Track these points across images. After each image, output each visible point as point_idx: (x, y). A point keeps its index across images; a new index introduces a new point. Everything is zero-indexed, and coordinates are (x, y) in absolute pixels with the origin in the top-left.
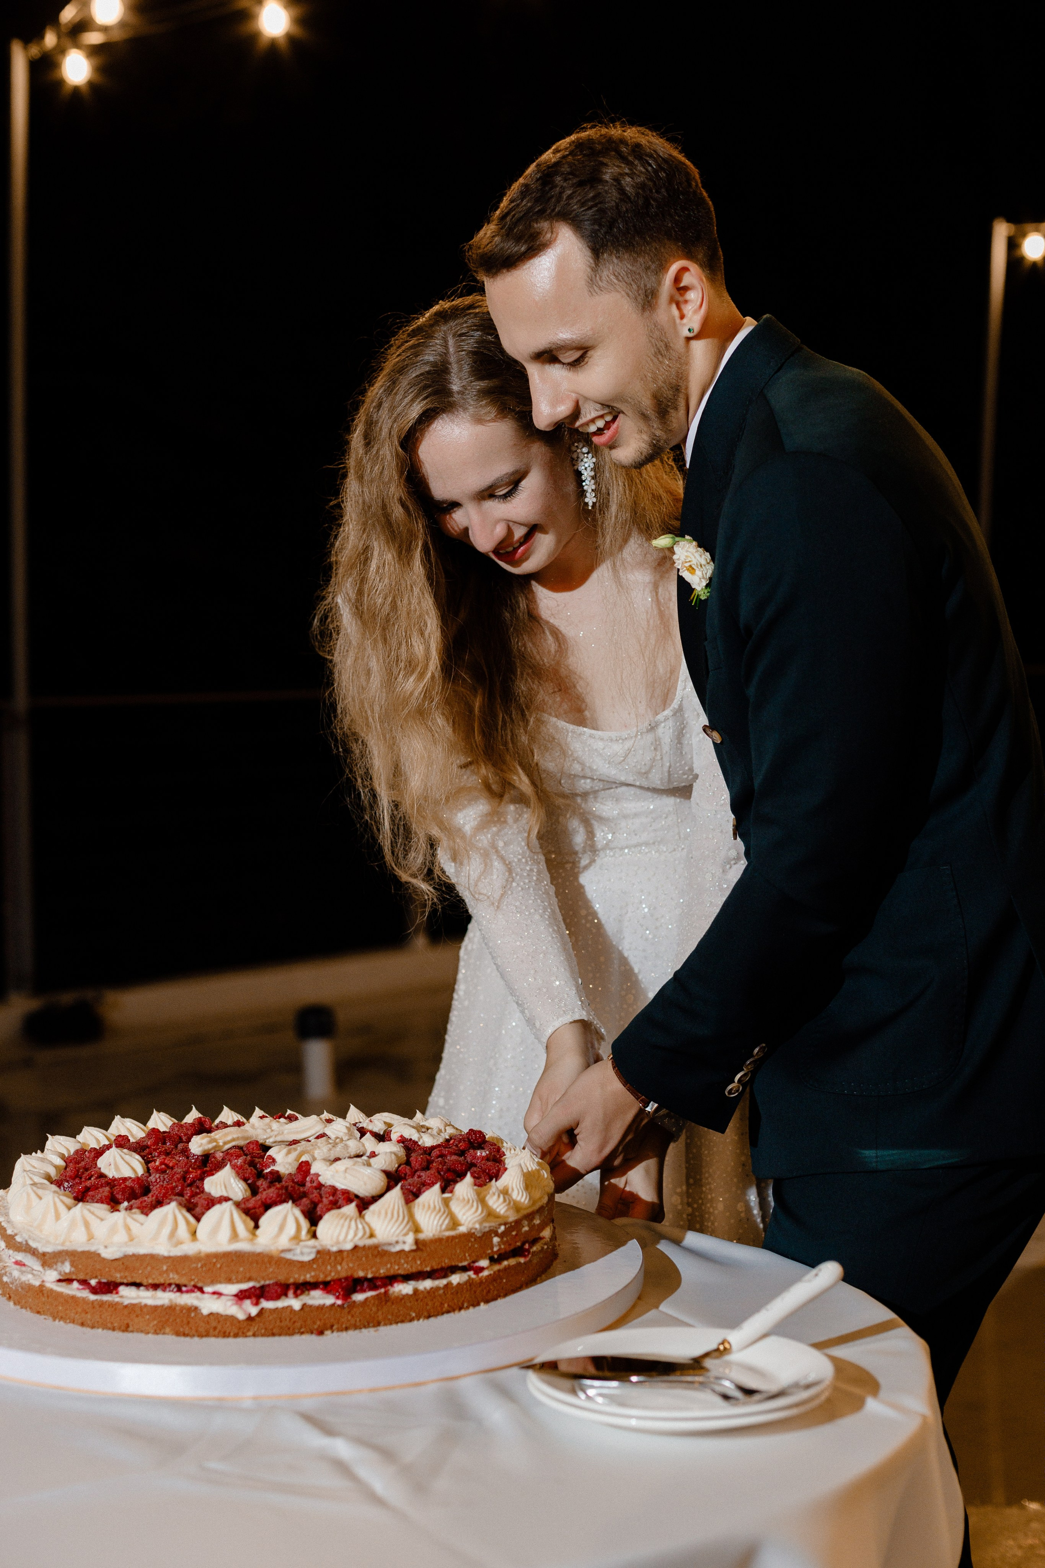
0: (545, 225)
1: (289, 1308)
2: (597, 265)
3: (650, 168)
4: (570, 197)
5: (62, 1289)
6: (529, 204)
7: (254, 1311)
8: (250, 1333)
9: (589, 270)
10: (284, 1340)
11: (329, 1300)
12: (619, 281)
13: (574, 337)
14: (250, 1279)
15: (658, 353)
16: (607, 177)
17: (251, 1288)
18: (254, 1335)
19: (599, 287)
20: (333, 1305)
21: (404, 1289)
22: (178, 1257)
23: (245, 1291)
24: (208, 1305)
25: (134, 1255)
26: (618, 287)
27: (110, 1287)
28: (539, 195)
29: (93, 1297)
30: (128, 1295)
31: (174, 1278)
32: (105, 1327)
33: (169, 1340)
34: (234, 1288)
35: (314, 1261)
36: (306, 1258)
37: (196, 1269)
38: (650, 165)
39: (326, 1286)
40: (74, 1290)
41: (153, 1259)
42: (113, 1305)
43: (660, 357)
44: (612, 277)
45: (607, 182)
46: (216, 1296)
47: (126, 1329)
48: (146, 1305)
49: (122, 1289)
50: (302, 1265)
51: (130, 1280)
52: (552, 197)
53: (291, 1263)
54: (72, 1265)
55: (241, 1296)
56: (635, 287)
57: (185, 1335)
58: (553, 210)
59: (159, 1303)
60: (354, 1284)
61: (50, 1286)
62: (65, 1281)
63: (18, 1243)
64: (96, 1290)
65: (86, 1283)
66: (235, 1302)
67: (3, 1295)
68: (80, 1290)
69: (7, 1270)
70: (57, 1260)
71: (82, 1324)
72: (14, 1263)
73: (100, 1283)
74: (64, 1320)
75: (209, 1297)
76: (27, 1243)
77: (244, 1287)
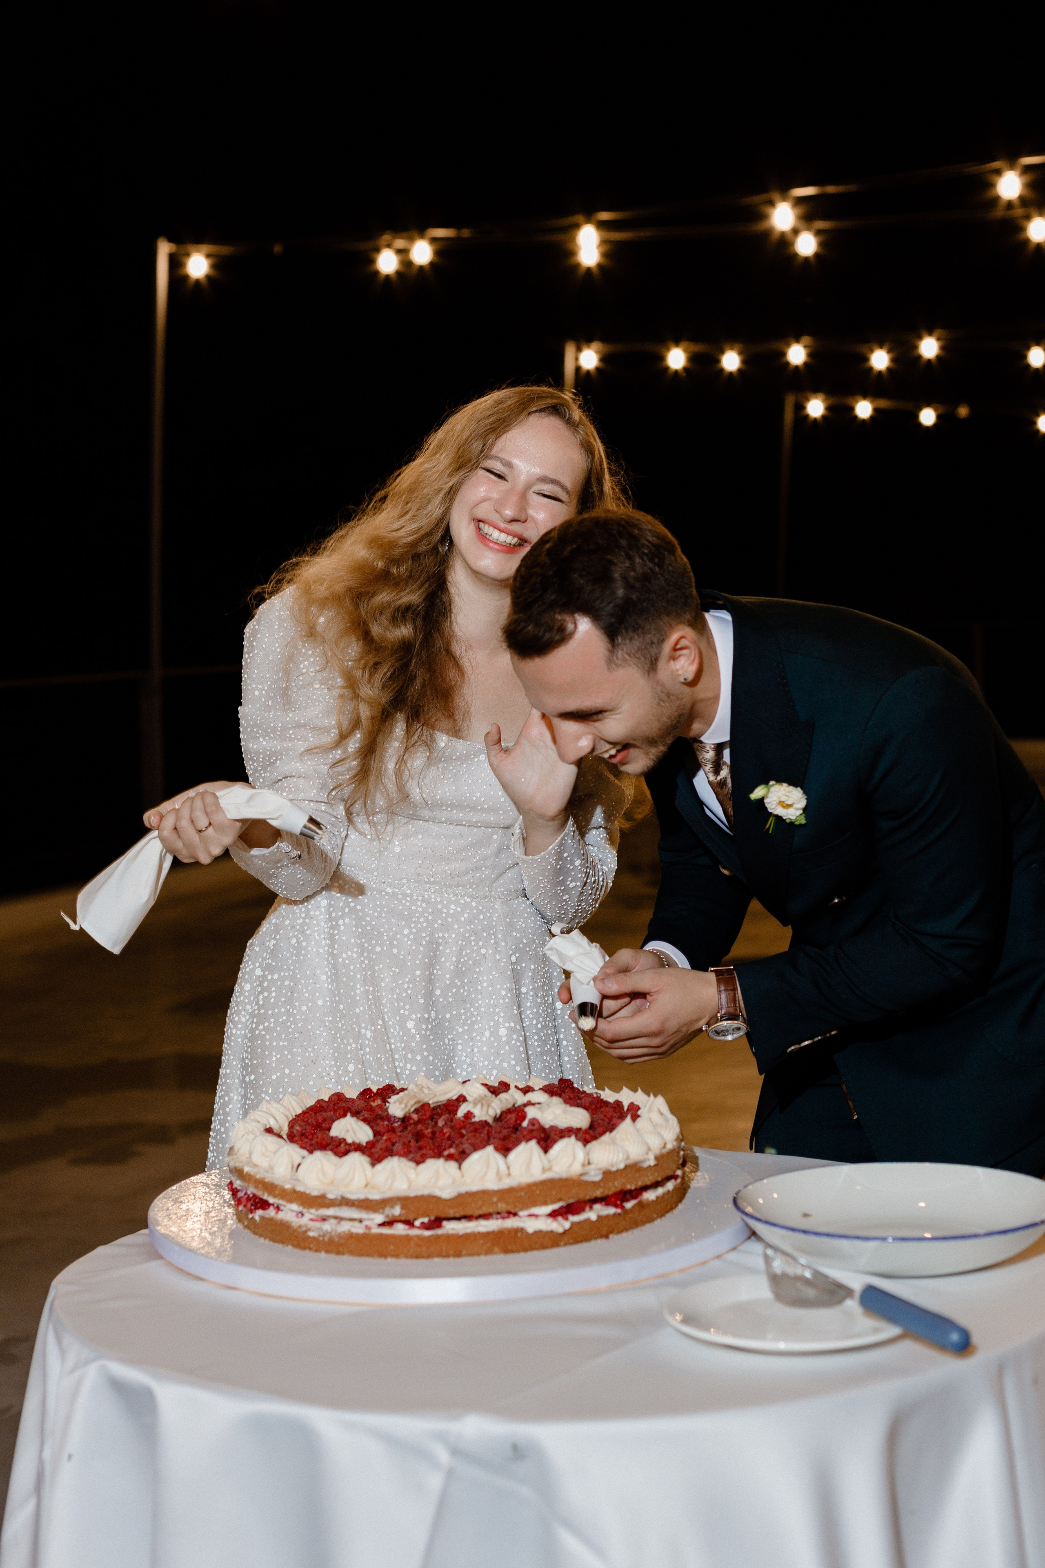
0: (566, 617)
1: (588, 1220)
2: (614, 649)
5: (386, 1231)
7: (567, 1225)
8: (562, 1243)
9: (607, 652)
10: (584, 1246)
11: (611, 1210)
12: (631, 656)
14: (560, 1200)
15: (661, 701)
17: (560, 1207)
18: (565, 1244)
19: (616, 664)
20: (615, 1214)
21: (650, 1196)
23: (556, 1210)
24: (532, 1226)
25: (467, 1193)
26: (630, 662)
27: (436, 1223)
29: (427, 1233)
30: (451, 1227)
31: (502, 1207)
32: (440, 1255)
33: (498, 1258)
34: (549, 1209)
35: (602, 1180)
36: (598, 1178)
37: (521, 1197)
39: (605, 1200)
40: (400, 1229)
41: (484, 1194)
42: (438, 1237)
43: (664, 701)
44: (626, 655)
46: (533, 1218)
47: (458, 1255)
49: (445, 1223)
50: (595, 1184)
51: (462, 1213)
53: (587, 1183)
54: (403, 1208)
55: (553, 1215)
56: (644, 658)
57: (512, 1252)
58: (574, 606)
59: (492, 1229)
60: (623, 1196)
61: (376, 1230)
62: (389, 1223)
63: (330, 1200)
64: (425, 1227)
65: (410, 1223)
66: (550, 1220)
67: (304, 1248)
68: (405, 1229)
69: (309, 1227)
70: (386, 1206)
71: (417, 1257)
72: (312, 1220)
73: (430, 1221)
74: (397, 1256)
75: (527, 1219)
76: (343, 1198)
77: (556, 1206)
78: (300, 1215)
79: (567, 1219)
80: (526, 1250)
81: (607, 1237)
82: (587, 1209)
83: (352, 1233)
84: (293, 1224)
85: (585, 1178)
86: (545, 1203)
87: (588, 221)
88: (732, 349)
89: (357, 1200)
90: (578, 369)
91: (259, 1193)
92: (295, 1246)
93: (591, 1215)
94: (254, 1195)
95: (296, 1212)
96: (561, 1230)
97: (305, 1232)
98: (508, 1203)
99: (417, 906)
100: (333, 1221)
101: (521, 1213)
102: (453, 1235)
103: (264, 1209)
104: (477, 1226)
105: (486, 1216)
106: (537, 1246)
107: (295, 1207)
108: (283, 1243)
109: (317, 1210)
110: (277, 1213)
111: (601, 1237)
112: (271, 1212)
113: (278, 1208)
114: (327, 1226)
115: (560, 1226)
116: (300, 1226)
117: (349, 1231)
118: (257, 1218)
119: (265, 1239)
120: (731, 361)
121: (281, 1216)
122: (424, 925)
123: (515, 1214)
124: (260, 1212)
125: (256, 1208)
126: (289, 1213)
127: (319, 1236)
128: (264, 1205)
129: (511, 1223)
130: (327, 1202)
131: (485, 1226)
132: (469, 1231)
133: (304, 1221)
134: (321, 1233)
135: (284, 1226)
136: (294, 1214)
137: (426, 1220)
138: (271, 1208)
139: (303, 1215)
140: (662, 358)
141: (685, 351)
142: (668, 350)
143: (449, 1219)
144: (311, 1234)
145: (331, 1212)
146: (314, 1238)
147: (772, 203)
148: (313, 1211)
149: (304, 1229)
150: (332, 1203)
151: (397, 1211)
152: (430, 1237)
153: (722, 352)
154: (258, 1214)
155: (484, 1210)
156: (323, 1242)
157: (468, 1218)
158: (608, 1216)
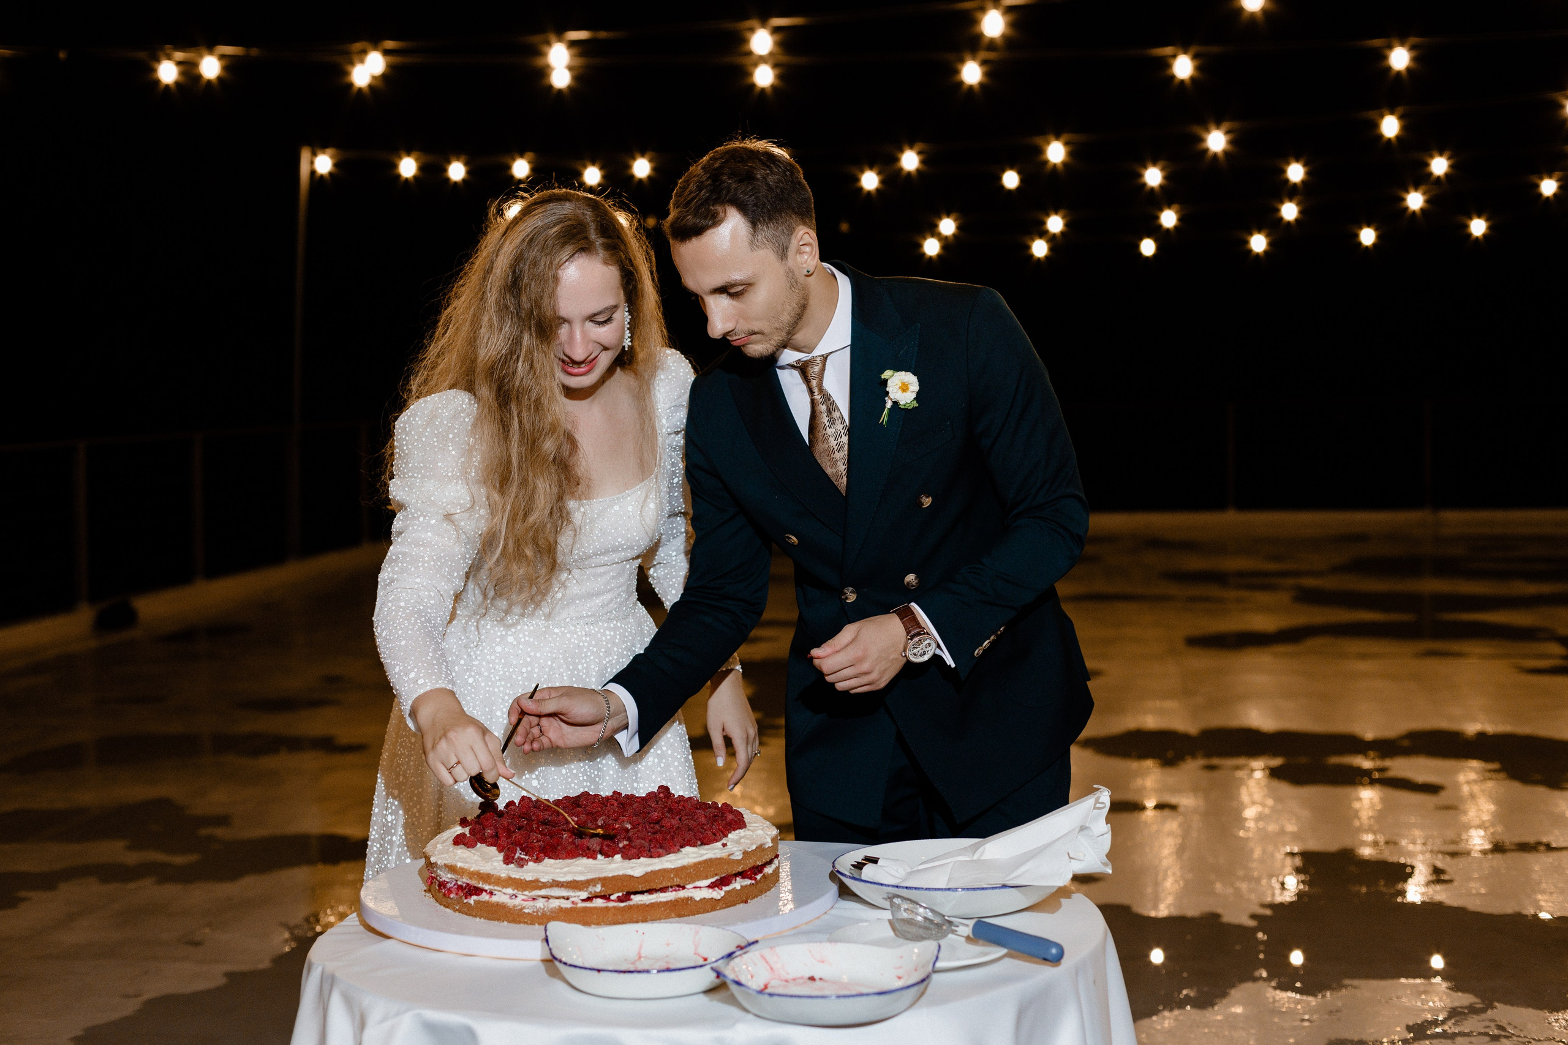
0: (719, 208)
1: (734, 890)
2: (755, 231)
3: (780, 170)
4: (736, 189)
5: (589, 905)
6: (707, 195)
7: (722, 893)
8: (718, 908)
9: (750, 235)
11: (748, 882)
12: (768, 241)
13: (742, 278)
14: (716, 875)
15: (792, 286)
16: (759, 176)
17: (716, 880)
19: (756, 246)
20: (750, 885)
22: (680, 867)
23: (714, 882)
24: (698, 895)
25: (651, 872)
26: (767, 246)
27: (626, 897)
28: (712, 188)
29: (622, 905)
30: (637, 899)
31: (677, 881)
32: (631, 921)
34: (708, 882)
36: (740, 857)
37: (691, 873)
38: (780, 167)
39: (744, 874)
40: (599, 903)
41: (663, 873)
42: (630, 907)
43: (793, 289)
44: (764, 239)
45: (758, 179)
46: (698, 890)
48: (660, 902)
49: (632, 897)
52: (723, 189)
54: (605, 887)
55: (712, 886)
56: (777, 245)
57: (684, 916)
58: (725, 198)
59: (669, 899)
60: (755, 871)
61: (581, 905)
62: (589, 899)
63: (543, 883)
64: (620, 900)
65: (606, 898)
66: (711, 890)
67: (520, 922)
68: (603, 903)
69: (523, 906)
70: (589, 885)
71: (615, 923)
72: (523, 900)
73: (623, 895)
74: (598, 924)
75: (693, 890)
76: (553, 880)
77: (713, 880)
78: (514, 897)
79: (721, 889)
80: (694, 914)
81: (746, 902)
82: (733, 881)
83: (562, 908)
84: (509, 904)
85: (732, 857)
86: (706, 878)
87: (375, 48)
88: (458, 160)
89: (566, 882)
90: (313, 173)
91: (473, 883)
92: (509, 922)
93: (737, 884)
94: (468, 884)
95: (510, 895)
96: (719, 897)
97: (521, 909)
98: (681, 879)
99: (584, 642)
100: (542, 900)
101: (687, 886)
102: (641, 905)
103: (478, 895)
104: (657, 897)
105: (663, 890)
106: (702, 910)
107: (510, 891)
108: (498, 920)
109: (529, 892)
110: (490, 897)
111: (742, 902)
112: (484, 897)
113: (491, 893)
114: (540, 904)
115: (717, 894)
116: (514, 906)
117: (559, 906)
118: (472, 902)
119: (480, 918)
120: (457, 171)
121: (494, 899)
122: (592, 658)
123: (684, 888)
124: (474, 897)
125: (471, 895)
126: (502, 896)
127: (534, 912)
128: (478, 891)
129: (682, 894)
130: (540, 884)
131: (664, 897)
132: (653, 901)
133: (517, 902)
134: (535, 910)
135: (501, 906)
136: (508, 896)
137: (620, 894)
138: (484, 893)
139: (516, 897)
140: (395, 166)
141: (417, 160)
142: (401, 158)
143: (636, 893)
144: (526, 911)
145: (543, 892)
146: (529, 913)
147: (549, 44)
148: (526, 893)
149: (519, 907)
150: (544, 886)
151: (598, 888)
152: (624, 907)
153: (449, 163)
154: (472, 900)
155: (664, 885)
156: (538, 917)
157: (650, 891)
158: (746, 886)
